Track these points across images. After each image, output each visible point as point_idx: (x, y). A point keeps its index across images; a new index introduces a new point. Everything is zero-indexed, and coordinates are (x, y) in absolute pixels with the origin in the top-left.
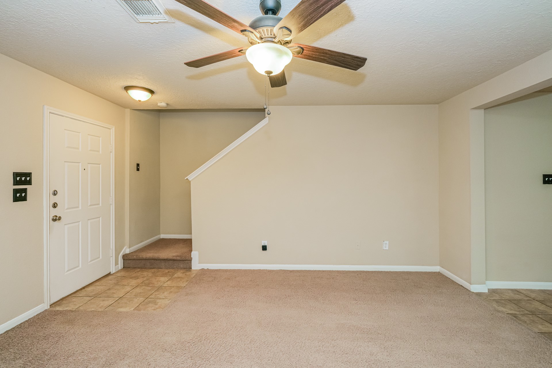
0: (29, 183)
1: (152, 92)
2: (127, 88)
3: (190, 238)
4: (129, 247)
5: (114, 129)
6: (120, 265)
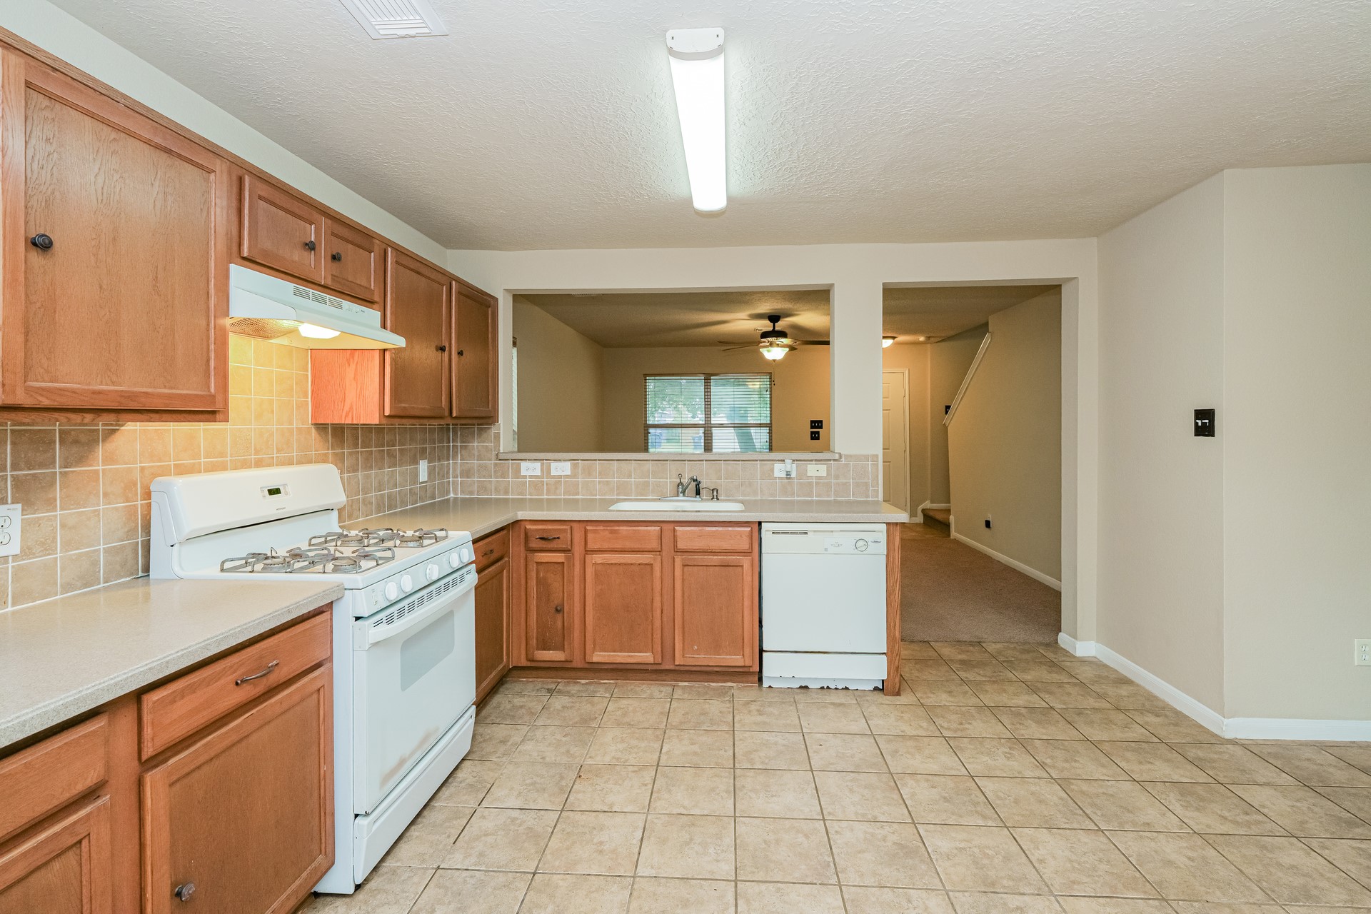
0: (821, 427)
1: (894, 338)
4: (932, 502)
5: (907, 372)
6: (920, 519)
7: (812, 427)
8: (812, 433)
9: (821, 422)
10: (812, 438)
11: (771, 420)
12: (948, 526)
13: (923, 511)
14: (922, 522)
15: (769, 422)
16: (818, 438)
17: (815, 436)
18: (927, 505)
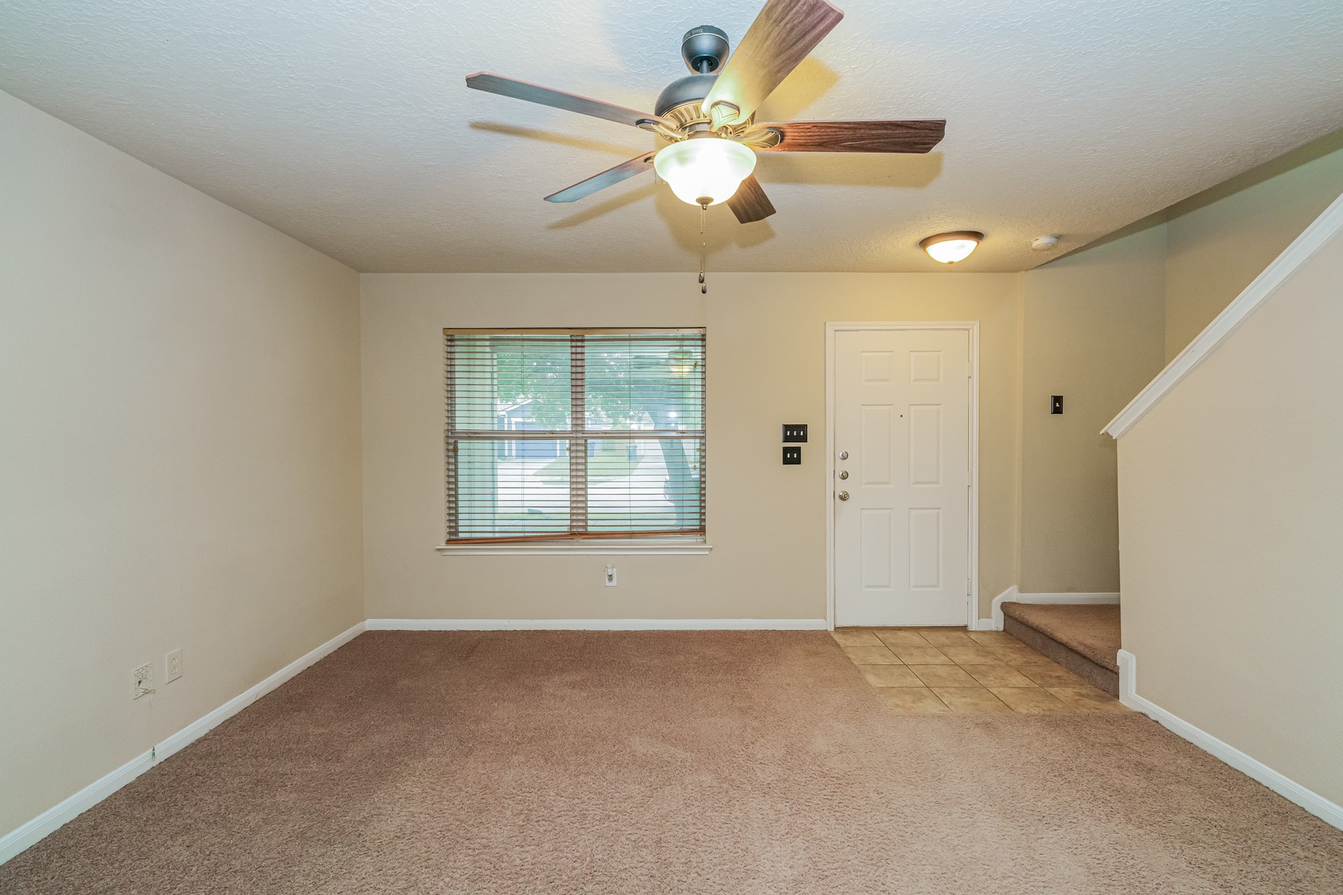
0: (804, 439)
1: (977, 235)
2: (924, 243)
3: (1115, 602)
4: (1021, 591)
5: (976, 328)
6: (996, 622)
7: (786, 439)
8: (786, 450)
9: (804, 427)
10: (786, 461)
11: (704, 425)
12: (1113, 673)
13: (1005, 606)
14: (1001, 628)
15: (699, 428)
16: (798, 461)
17: (791, 457)
18: (1012, 594)
